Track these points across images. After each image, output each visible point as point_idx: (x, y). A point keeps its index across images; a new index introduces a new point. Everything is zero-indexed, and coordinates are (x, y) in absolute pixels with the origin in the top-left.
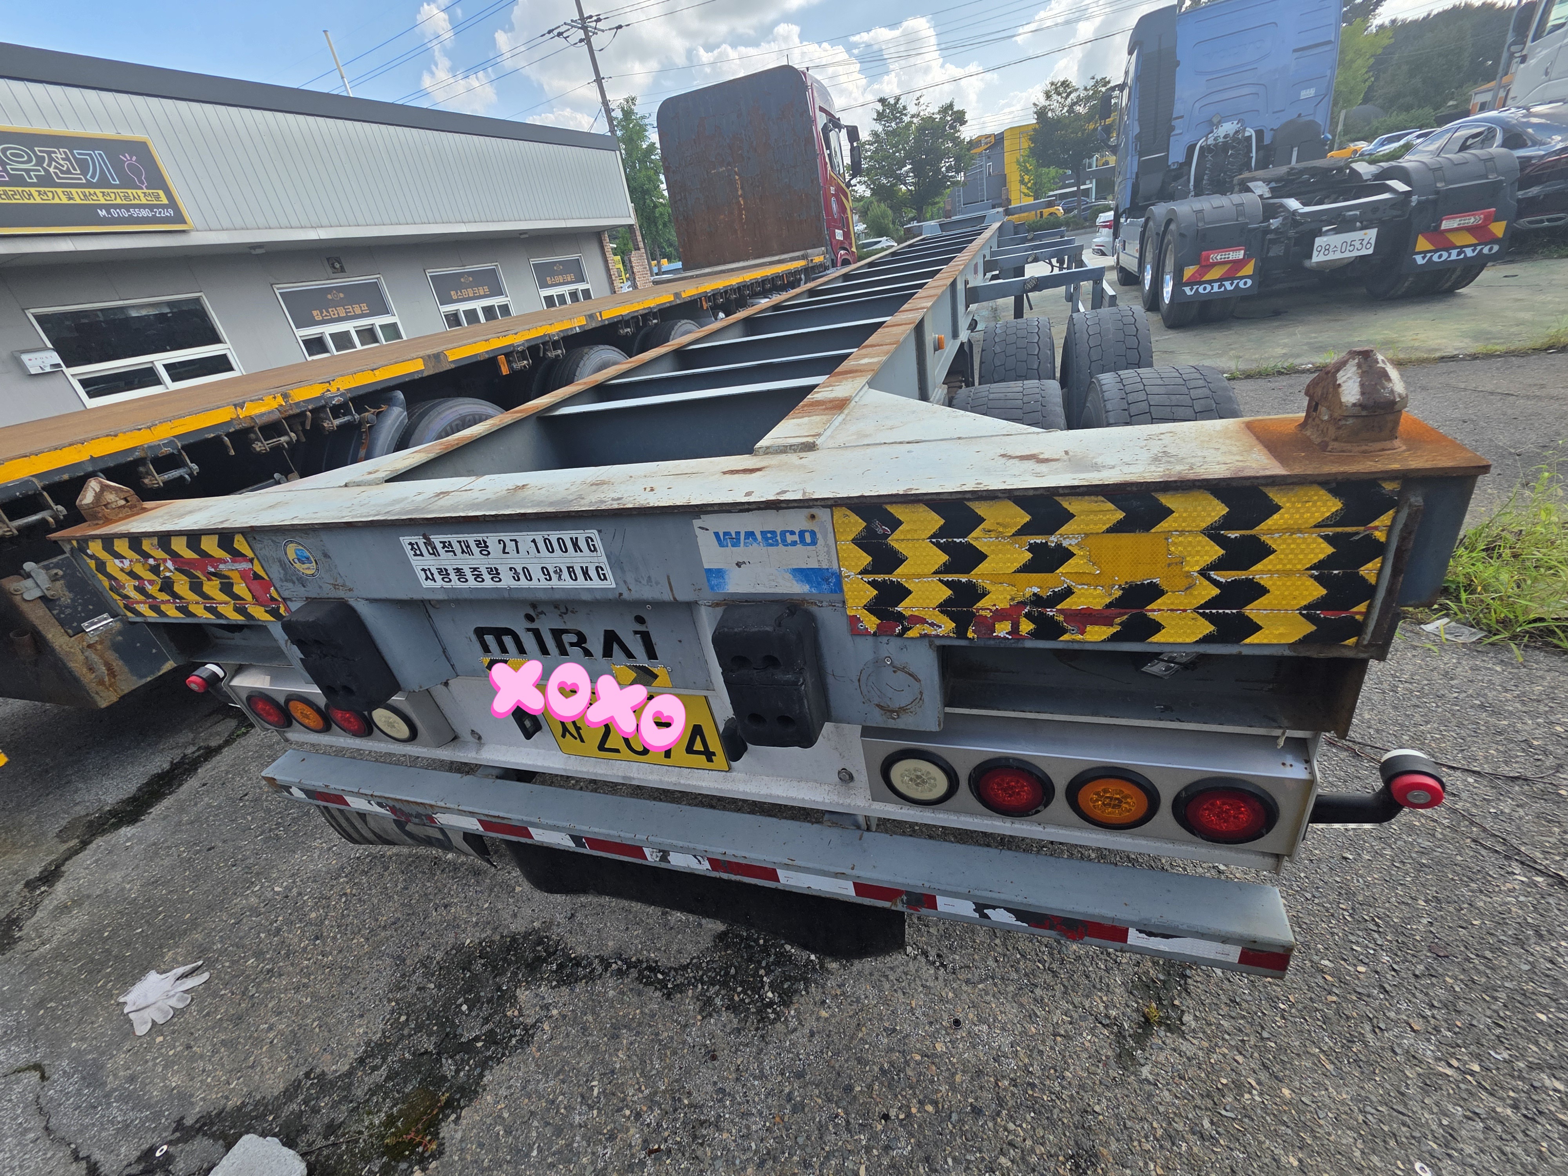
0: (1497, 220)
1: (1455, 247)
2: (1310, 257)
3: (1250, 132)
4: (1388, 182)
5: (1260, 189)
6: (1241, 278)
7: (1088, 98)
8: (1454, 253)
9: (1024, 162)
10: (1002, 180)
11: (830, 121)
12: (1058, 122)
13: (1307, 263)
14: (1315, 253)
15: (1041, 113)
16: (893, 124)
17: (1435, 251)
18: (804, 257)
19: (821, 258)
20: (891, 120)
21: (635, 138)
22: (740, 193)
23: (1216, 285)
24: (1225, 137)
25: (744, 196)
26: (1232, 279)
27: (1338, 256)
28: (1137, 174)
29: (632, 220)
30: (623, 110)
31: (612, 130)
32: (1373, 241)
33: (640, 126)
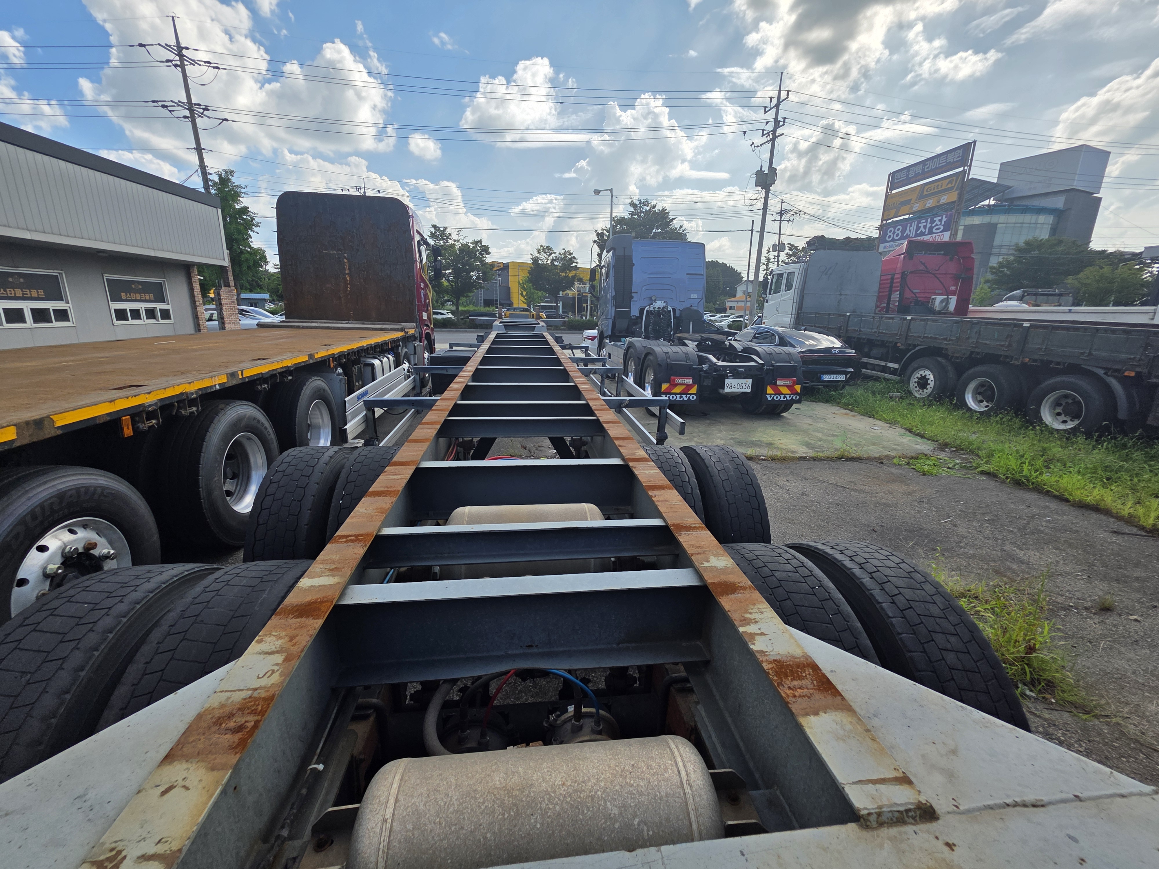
0: (798, 384)
1: (783, 394)
2: (724, 389)
3: (670, 309)
4: (752, 356)
5: (691, 346)
6: (691, 394)
7: (562, 259)
8: (782, 396)
9: (523, 283)
10: (508, 291)
11: (422, 240)
12: (544, 267)
13: (721, 391)
14: (726, 387)
15: (535, 260)
16: (442, 242)
17: (775, 395)
18: (402, 330)
19: (413, 332)
20: (440, 240)
21: (229, 198)
22: (347, 272)
23: (678, 396)
24: (659, 308)
25: (350, 275)
26: (686, 394)
27: (736, 390)
28: (614, 317)
29: (226, 262)
30: (220, 176)
31: (206, 187)
32: (750, 385)
33: (236, 192)
